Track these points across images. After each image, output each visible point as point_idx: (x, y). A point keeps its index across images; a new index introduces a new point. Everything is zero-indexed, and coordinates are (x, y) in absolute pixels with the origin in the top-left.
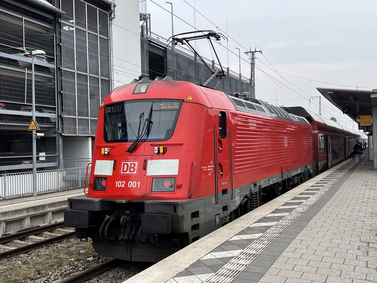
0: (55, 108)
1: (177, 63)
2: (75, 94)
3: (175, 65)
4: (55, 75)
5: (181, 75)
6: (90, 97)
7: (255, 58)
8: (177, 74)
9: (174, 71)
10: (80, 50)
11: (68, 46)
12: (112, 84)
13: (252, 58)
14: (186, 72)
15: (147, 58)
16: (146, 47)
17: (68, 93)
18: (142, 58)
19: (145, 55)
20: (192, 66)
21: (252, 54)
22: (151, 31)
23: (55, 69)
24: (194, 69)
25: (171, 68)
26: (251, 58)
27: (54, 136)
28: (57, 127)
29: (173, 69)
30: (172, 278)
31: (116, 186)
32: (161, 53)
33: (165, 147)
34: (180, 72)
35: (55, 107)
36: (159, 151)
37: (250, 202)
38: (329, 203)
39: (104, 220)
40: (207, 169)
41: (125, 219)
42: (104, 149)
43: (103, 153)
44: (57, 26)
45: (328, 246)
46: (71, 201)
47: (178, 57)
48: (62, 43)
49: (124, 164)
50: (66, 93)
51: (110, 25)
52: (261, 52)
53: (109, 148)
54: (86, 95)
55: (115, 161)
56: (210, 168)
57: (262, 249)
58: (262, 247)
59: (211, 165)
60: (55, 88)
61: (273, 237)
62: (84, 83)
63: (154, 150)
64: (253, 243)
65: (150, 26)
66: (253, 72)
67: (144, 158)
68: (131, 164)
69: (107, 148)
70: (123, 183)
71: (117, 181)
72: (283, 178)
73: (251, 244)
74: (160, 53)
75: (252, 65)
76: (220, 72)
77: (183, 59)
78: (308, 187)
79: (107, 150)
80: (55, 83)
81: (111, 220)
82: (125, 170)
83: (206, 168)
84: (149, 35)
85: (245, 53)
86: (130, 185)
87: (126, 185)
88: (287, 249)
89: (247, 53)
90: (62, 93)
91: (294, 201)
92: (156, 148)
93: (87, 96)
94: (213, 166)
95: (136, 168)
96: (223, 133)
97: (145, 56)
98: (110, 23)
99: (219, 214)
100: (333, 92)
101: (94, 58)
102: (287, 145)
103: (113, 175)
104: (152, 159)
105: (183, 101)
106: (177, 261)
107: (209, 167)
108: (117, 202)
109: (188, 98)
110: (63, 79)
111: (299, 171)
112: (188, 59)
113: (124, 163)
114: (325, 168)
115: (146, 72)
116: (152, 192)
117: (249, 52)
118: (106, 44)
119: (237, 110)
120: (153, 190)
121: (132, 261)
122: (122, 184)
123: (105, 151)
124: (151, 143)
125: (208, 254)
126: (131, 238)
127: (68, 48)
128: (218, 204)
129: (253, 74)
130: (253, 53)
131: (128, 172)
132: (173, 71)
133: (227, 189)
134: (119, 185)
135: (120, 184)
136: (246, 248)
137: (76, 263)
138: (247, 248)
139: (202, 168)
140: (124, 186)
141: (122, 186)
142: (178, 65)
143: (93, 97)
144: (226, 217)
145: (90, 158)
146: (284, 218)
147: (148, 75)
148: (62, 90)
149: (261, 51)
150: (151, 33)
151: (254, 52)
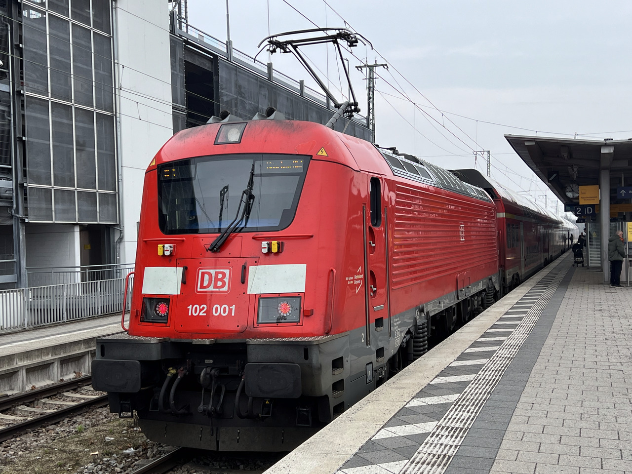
0: (11, 169)
1: (236, 85)
2: (48, 143)
3: (233, 89)
4: (10, 105)
5: (244, 107)
6: (76, 149)
7: (376, 78)
8: (236, 106)
9: (231, 100)
10: (57, 58)
11: (34, 50)
12: (118, 124)
13: (370, 78)
14: (253, 103)
15: (182, 75)
16: (180, 53)
17: (36, 140)
18: (172, 74)
19: (178, 67)
20: (264, 92)
21: (370, 71)
22: (188, 23)
23: (10, 93)
24: (267, 96)
25: (227, 95)
26: (368, 78)
27: (9, 223)
28: (15, 206)
29: (229, 95)
30: (338, 470)
31: (190, 314)
32: (207, 66)
33: (280, 241)
34: (243, 103)
35: (10, 167)
36: (270, 249)
37: (414, 342)
38: (549, 341)
39: (166, 376)
40: (354, 282)
41: (208, 374)
42: (164, 247)
43: (160, 253)
44: (14, 10)
45: (581, 411)
46: (102, 344)
47: (238, 73)
48: (24, 43)
49: (203, 274)
50: (31, 140)
51: (114, 10)
52: (386, 67)
53: (172, 245)
54: (71, 144)
55: (185, 269)
56: (358, 279)
57: (472, 420)
58: (470, 416)
59: (359, 274)
60: (10, 131)
61: (479, 399)
62: (65, 121)
63: (261, 248)
64: (451, 410)
65: (186, 12)
66: (371, 104)
67: (241, 262)
68: (217, 274)
69: (169, 245)
70: (204, 308)
71: (191, 306)
72: (458, 299)
73: (448, 412)
74: (205, 65)
75: (370, 91)
76: (350, 105)
77: (247, 77)
78: (502, 315)
79: (169, 249)
80: (10, 120)
81: (179, 377)
82: (205, 284)
83: (352, 280)
84: (184, 29)
85: (357, 67)
86: (216, 312)
87: (209, 312)
88: (513, 418)
89: (361, 67)
90: (25, 141)
91: (488, 339)
92: (265, 244)
93: (71, 146)
94: (361, 276)
95: (226, 280)
96: (376, 217)
97: (178, 70)
98: (114, 7)
99: (371, 363)
100: (533, 143)
101: (83, 73)
102: (464, 240)
103: (182, 293)
104: (256, 263)
105: (311, 159)
106: (332, 442)
107: (356, 277)
108: (194, 343)
109: (320, 153)
110: (26, 113)
111: (481, 287)
112: (257, 78)
113: (202, 272)
114: (517, 282)
115: (179, 101)
116: (258, 323)
117: (363, 67)
118: (106, 44)
119: (394, 175)
120: (260, 321)
121: (219, 450)
122: (201, 310)
123: (165, 249)
124: (253, 234)
125: (380, 429)
126: (219, 408)
127: (35, 53)
128: (370, 345)
129: (371, 107)
130: (371, 68)
131: (211, 288)
132: (229, 99)
133: (382, 318)
134: (195, 313)
135: (195, 310)
136: (443, 419)
137: (105, 459)
138: (445, 419)
139: (347, 279)
140: (205, 314)
141: (201, 314)
142: (239, 87)
143: (81, 148)
144: (382, 368)
145: (77, 266)
146: (484, 367)
147: (184, 107)
148: (24, 135)
149: (386, 65)
150: (189, 27)
151: (373, 66)
